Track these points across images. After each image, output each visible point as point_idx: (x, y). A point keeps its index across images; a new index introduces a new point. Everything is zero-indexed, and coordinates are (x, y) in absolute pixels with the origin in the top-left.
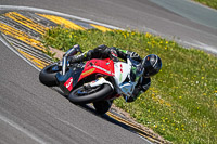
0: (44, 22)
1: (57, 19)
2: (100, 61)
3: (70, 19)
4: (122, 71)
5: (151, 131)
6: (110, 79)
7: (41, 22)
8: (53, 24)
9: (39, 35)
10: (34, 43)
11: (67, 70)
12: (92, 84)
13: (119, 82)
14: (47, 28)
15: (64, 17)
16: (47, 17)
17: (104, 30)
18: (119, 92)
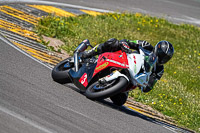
0: (35, 13)
1: (48, 8)
2: (112, 54)
3: (60, 7)
4: (136, 62)
5: (151, 109)
6: (125, 71)
7: (33, 12)
8: (44, 13)
9: (32, 26)
10: (28, 33)
11: (80, 66)
12: (108, 78)
13: (134, 74)
14: (39, 18)
15: (54, 6)
16: (38, 7)
17: (94, 14)
18: (135, 84)
